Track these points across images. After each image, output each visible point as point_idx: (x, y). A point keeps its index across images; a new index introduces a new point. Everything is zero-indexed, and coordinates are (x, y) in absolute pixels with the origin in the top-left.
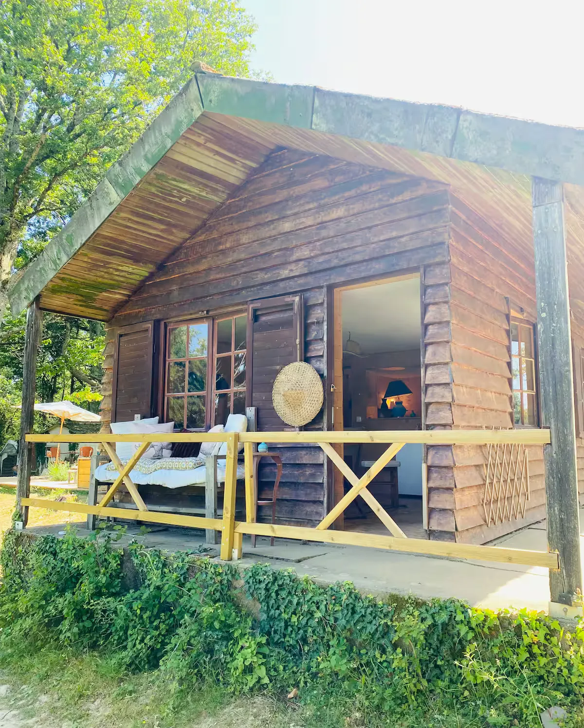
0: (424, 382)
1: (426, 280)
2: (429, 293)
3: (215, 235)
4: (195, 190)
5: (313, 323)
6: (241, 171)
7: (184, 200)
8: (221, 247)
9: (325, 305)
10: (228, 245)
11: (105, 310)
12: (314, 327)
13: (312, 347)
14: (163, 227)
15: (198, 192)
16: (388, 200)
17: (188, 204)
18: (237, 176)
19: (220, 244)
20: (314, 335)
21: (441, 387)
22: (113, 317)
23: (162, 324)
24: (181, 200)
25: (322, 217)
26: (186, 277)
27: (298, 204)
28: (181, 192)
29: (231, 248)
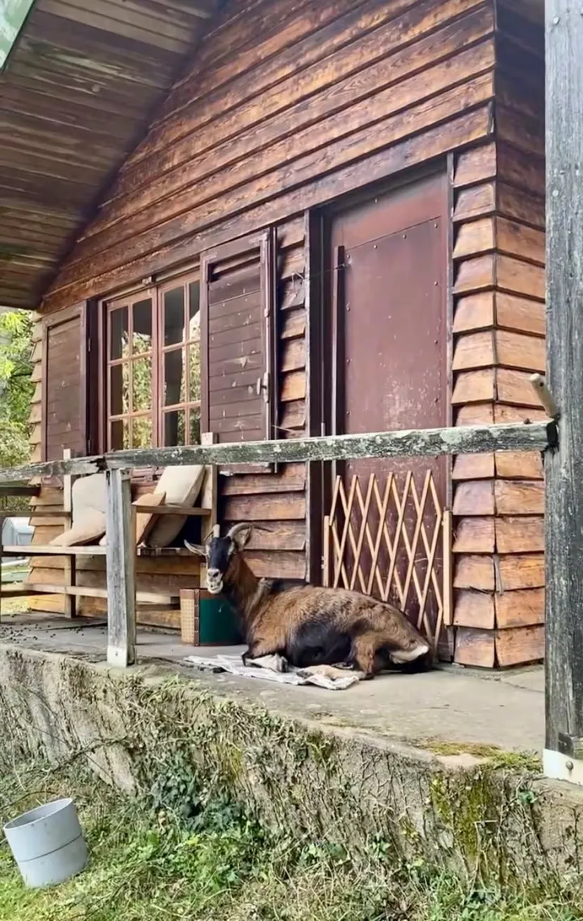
0: (451, 367)
1: (456, 178)
2: (462, 201)
3: (160, 145)
4: (109, 71)
5: (289, 279)
6: (184, 28)
7: (96, 89)
8: (168, 166)
9: (307, 245)
10: (176, 162)
11: (24, 289)
12: (292, 285)
13: (290, 322)
14: (73, 141)
15: (114, 72)
16: (399, 38)
17: (104, 96)
18: (180, 38)
19: (166, 160)
20: (291, 300)
21: (479, 373)
22: (41, 300)
23: (100, 304)
24: (91, 90)
25: (302, 88)
26: (124, 223)
27: (269, 71)
28: (86, 75)
29: (180, 164)
